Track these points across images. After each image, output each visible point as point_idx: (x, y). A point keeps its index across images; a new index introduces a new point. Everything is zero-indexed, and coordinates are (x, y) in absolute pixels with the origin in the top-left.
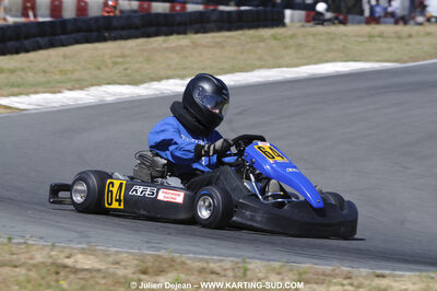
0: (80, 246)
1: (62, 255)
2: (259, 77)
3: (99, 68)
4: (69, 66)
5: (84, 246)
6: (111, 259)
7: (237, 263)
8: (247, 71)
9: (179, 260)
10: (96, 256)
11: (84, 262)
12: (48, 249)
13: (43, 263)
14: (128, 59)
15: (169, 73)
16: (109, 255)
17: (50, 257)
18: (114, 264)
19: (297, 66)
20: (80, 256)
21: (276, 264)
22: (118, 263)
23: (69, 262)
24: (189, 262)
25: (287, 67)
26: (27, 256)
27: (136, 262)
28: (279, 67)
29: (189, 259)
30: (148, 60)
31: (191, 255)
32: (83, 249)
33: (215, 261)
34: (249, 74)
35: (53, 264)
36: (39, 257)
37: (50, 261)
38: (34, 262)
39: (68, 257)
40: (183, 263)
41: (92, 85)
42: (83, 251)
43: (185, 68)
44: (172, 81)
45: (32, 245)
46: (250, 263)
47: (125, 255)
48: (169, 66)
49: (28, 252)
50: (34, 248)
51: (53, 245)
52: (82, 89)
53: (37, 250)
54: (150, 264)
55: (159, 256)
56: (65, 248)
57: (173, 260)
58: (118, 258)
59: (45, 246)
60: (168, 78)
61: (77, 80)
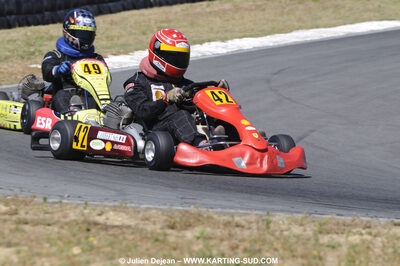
0: (112, 204)
1: (95, 213)
2: (297, 37)
3: (144, 33)
4: (115, 32)
5: (117, 204)
6: (140, 216)
7: (261, 216)
8: (286, 32)
9: (205, 215)
10: (127, 213)
11: (115, 218)
12: (82, 208)
13: (75, 221)
14: (173, 24)
15: (212, 35)
16: (139, 212)
17: (83, 215)
18: (143, 220)
19: (335, 26)
20: (111, 213)
21: (299, 216)
22: (147, 219)
23: (101, 219)
24: (215, 216)
25: (325, 27)
26: (60, 214)
27: (165, 218)
28: (317, 27)
29: (216, 213)
30: (192, 24)
31: (219, 210)
32: (115, 206)
33: (240, 215)
34: (288, 35)
35: (85, 222)
36: (72, 216)
37: (82, 218)
38: (67, 220)
39: (100, 215)
40: (209, 218)
41: (137, 50)
42: (114, 209)
43: (226, 31)
44: (213, 44)
45: (67, 204)
46: (273, 216)
47: (154, 211)
48: (212, 29)
49: (62, 211)
50: (68, 207)
51: (86, 204)
52: (126, 53)
53: (70, 209)
54: (178, 220)
55: (187, 212)
56: (97, 206)
57: (200, 215)
58: (147, 214)
59: (79, 205)
60: (209, 41)
61: (123, 45)
